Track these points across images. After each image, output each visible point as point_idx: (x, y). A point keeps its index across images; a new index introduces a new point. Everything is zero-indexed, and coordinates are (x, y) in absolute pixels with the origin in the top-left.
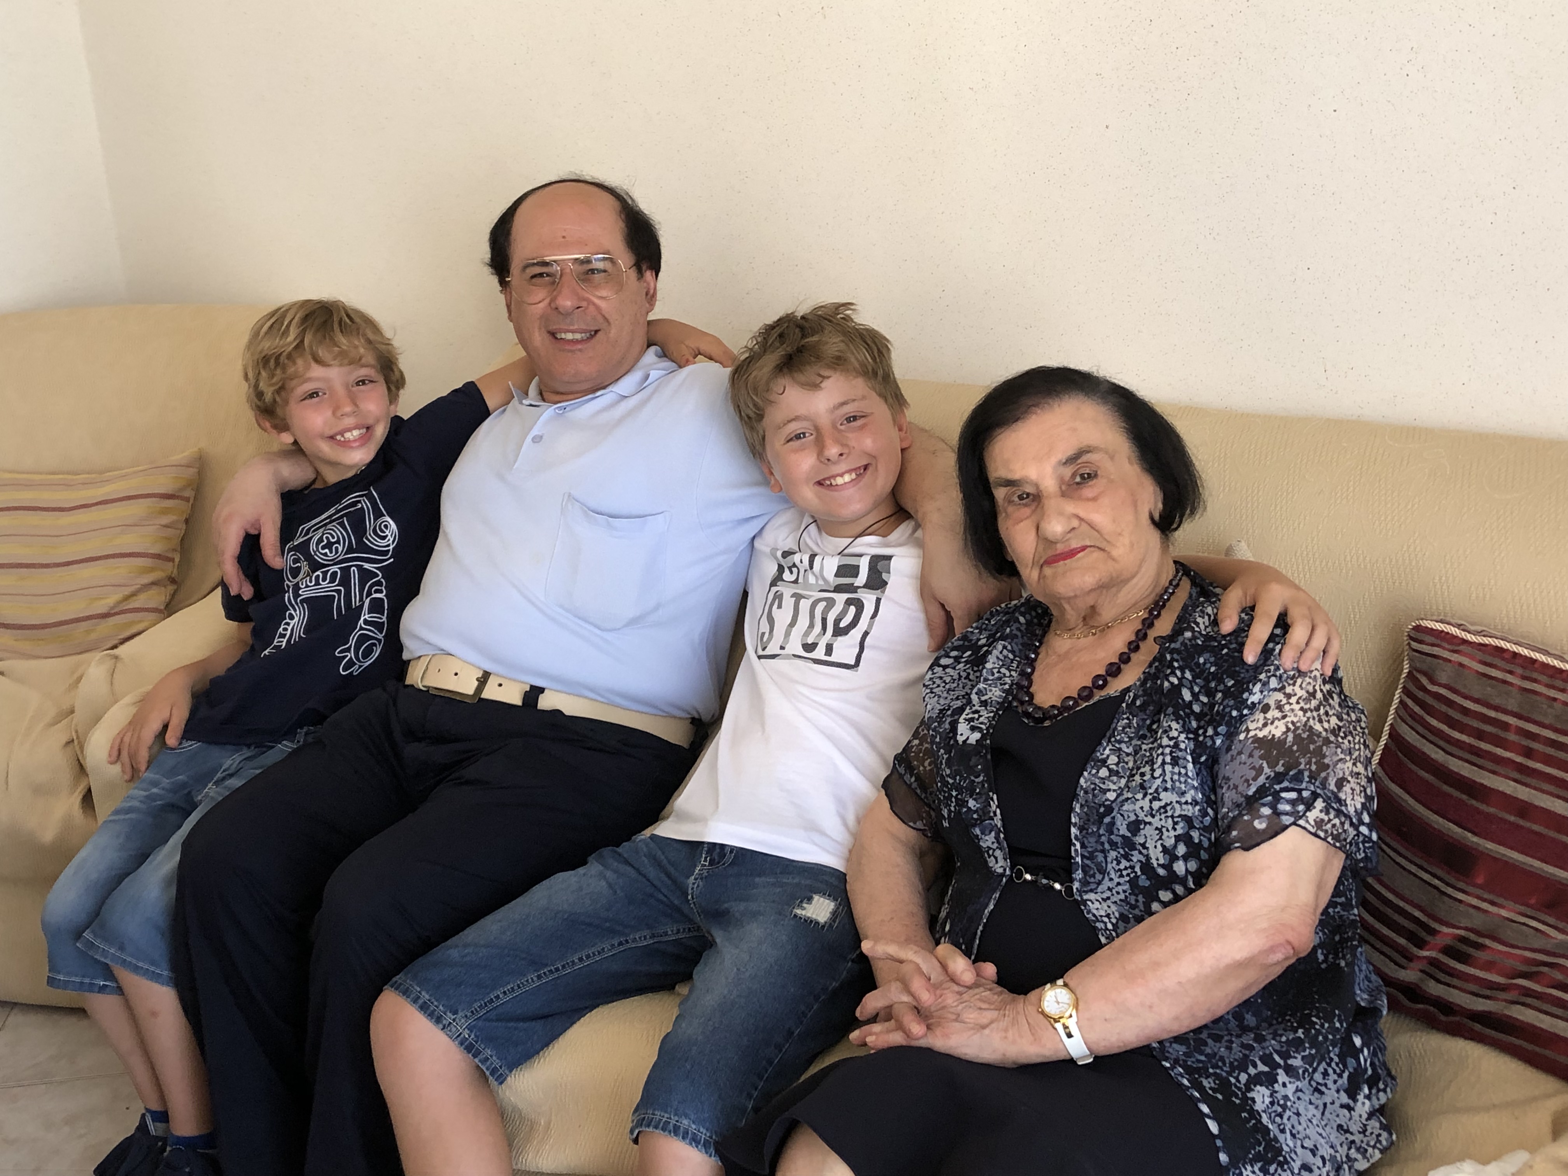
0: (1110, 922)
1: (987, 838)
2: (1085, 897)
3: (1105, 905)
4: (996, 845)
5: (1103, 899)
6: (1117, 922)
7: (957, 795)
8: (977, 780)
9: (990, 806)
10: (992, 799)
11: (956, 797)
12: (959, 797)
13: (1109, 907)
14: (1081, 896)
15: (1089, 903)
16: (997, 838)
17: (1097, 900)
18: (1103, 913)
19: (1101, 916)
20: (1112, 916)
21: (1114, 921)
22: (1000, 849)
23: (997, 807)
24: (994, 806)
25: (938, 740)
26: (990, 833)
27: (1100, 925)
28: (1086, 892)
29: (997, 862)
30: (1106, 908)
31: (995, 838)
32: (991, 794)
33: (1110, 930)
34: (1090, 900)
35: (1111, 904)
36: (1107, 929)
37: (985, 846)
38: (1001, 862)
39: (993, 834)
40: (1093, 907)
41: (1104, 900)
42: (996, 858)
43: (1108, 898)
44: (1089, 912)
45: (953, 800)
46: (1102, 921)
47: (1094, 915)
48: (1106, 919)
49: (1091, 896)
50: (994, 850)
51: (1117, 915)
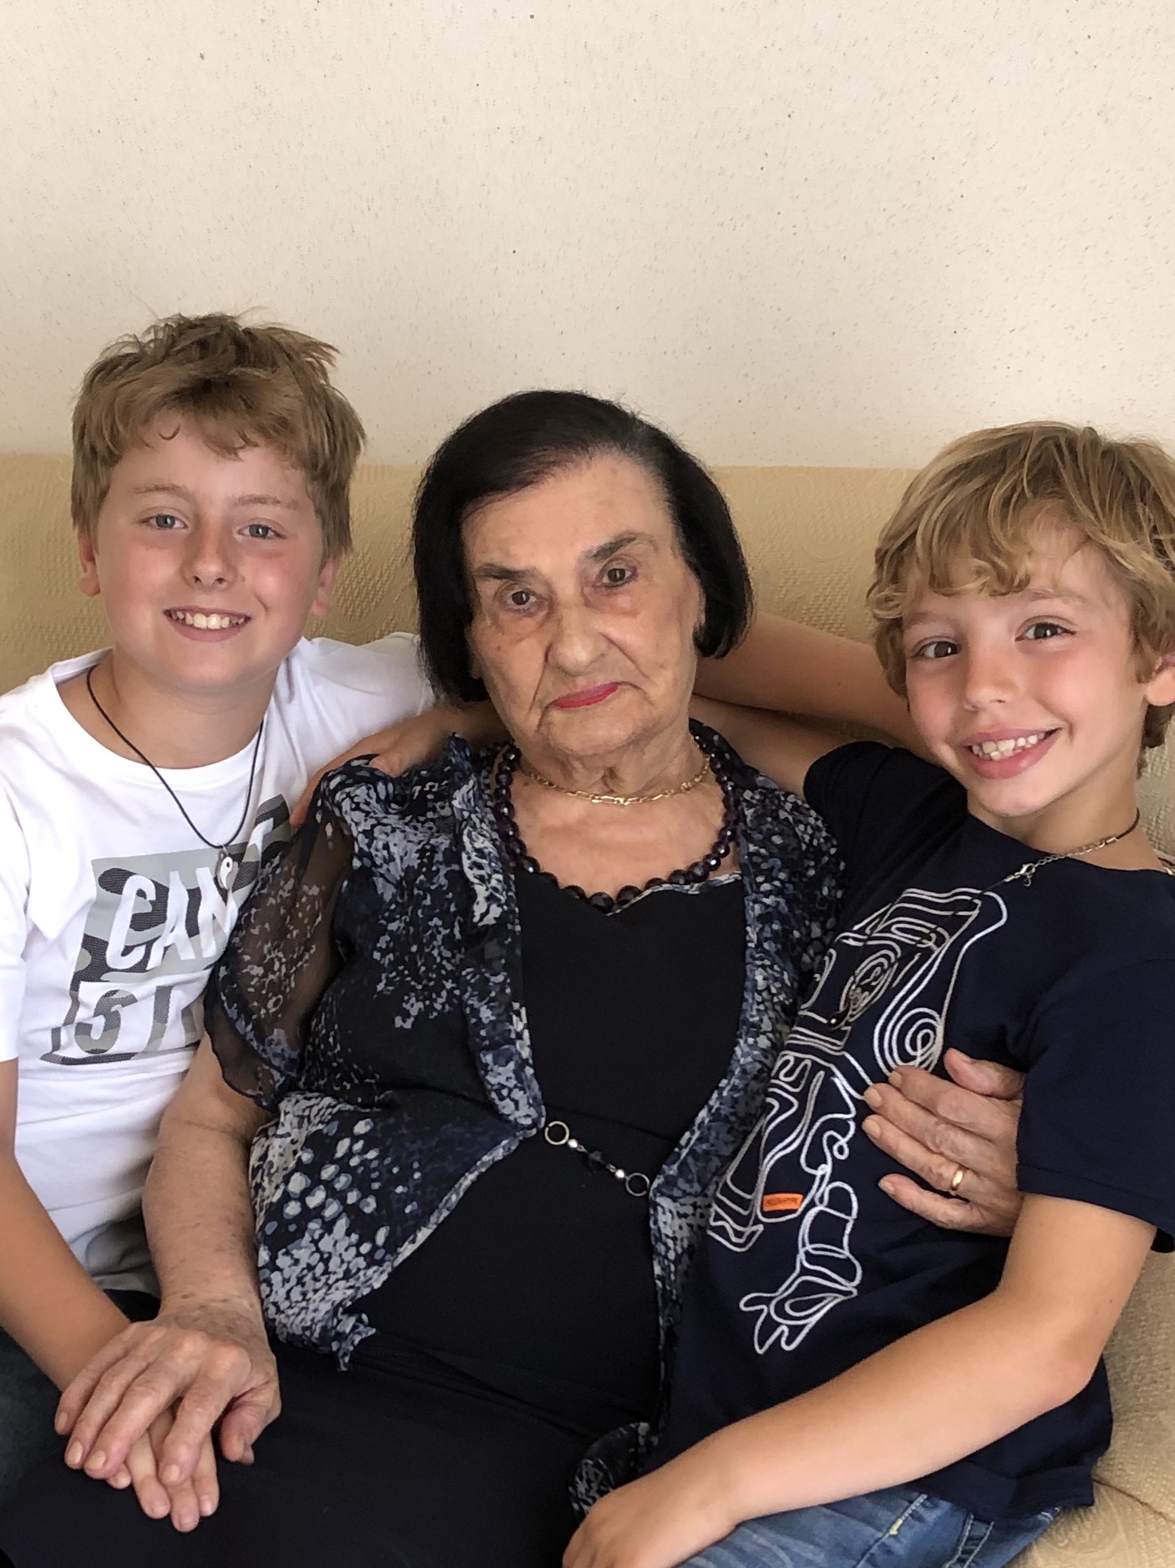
4: (516, 1083)
37: (495, 1080)
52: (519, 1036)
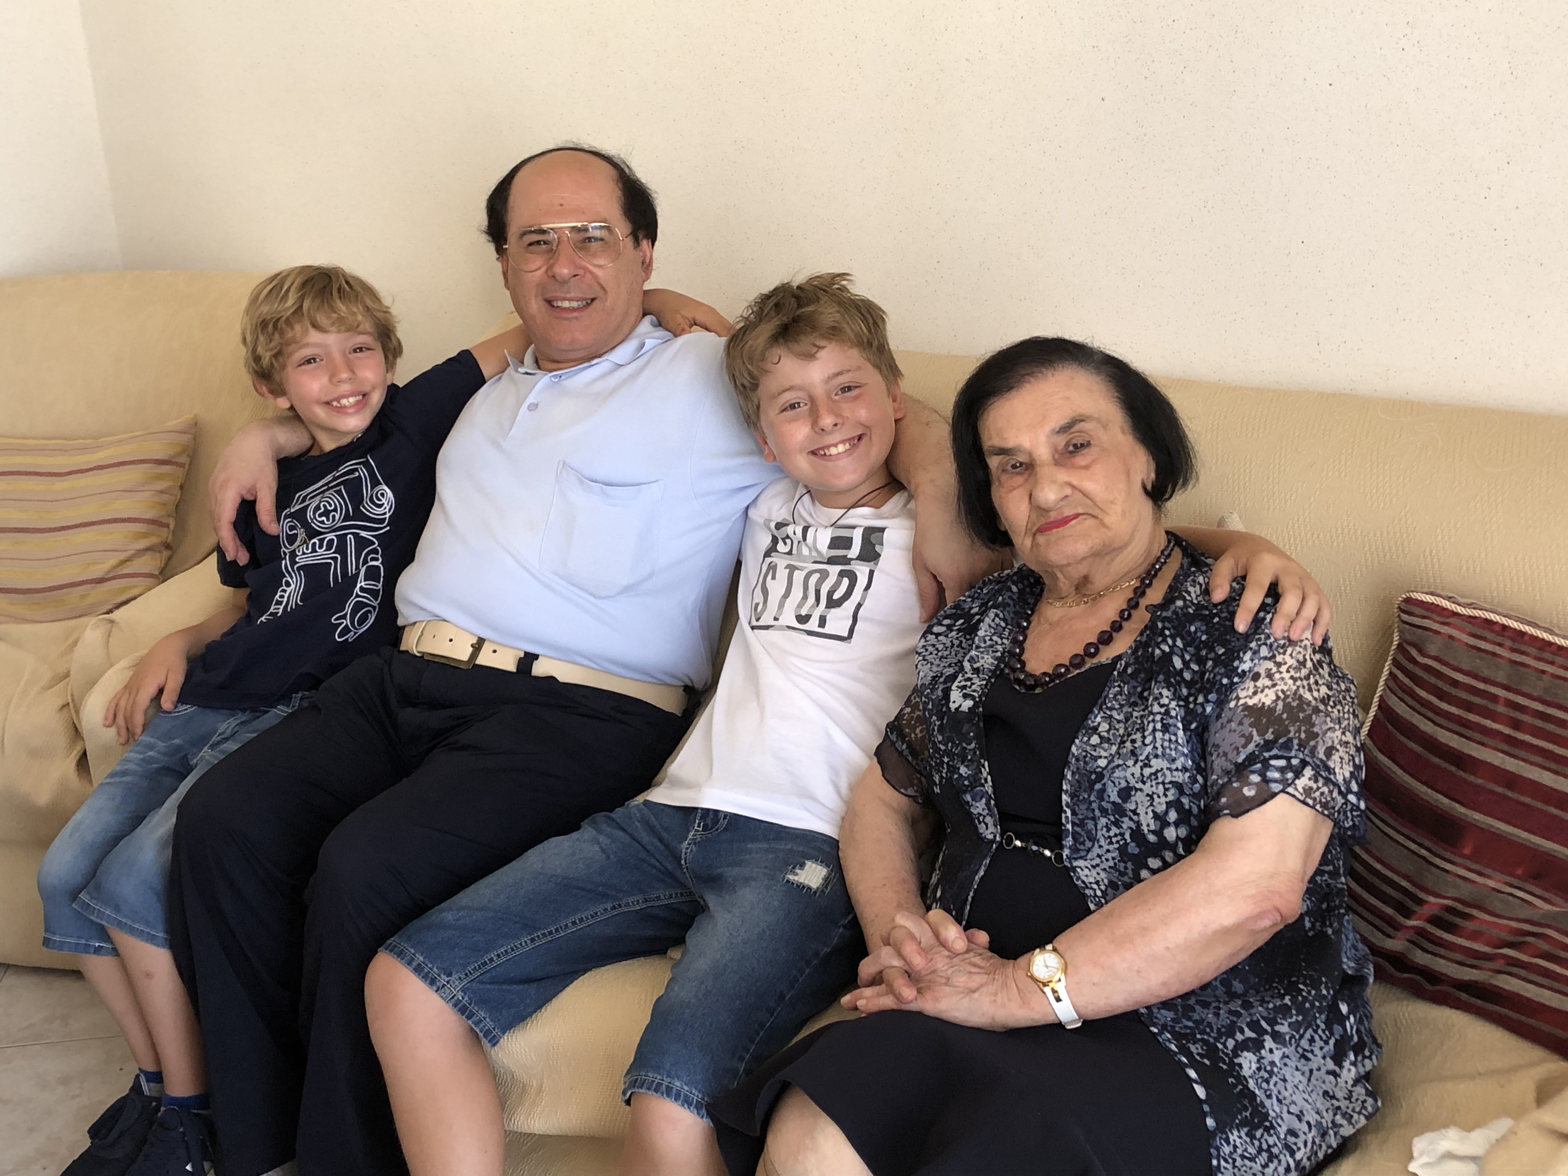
0: (1099, 889)
1: (977, 804)
2: (1075, 864)
3: (1094, 872)
4: (986, 812)
5: (1092, 866)
6: (1106, 890)
7: (948, 762)
8: (969, 747)
9: (981, 773)
10: (984, 766)
11: (948, 764)
12: (951, 763)
13: (1098, 874)
14: (1071, 863)
15: (1079, 870)
16: (988, 804)
17: (1087, 867)
18: (1093, 880)
19: (1091, 883)
20: (1101, 883)
21: (1103, 888)
22: (991, 816)
23: (989, 773)
24: (985, 772)
25: (930, 706)
26: (981, 799)
27: (1088, 892)
28: (1076, 859)
29: (987, 828)
30: (1096, 875)
31: (986, 804)
32: (982, 761)
33: (1098, 897)
34: (1080, 867)
35: (1101, 872)
36: (1096, 895)
37: (975, 812)
38: (991, 829)
39: (984, 800)
40: (1082, 874)
41: (1094, 867)
42: (986, 825)
43: (1098, 865)
44: (1078, 878)
45: (945, 766)
46: (1092, 888)
47: (1083, 882)
48: (1095, 886)
49: (1080, 863)
50: (984, 817)
51: (1106, 881)
52: (986, 780)
